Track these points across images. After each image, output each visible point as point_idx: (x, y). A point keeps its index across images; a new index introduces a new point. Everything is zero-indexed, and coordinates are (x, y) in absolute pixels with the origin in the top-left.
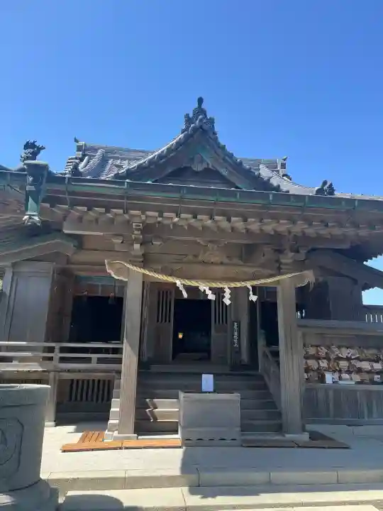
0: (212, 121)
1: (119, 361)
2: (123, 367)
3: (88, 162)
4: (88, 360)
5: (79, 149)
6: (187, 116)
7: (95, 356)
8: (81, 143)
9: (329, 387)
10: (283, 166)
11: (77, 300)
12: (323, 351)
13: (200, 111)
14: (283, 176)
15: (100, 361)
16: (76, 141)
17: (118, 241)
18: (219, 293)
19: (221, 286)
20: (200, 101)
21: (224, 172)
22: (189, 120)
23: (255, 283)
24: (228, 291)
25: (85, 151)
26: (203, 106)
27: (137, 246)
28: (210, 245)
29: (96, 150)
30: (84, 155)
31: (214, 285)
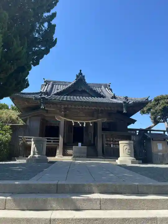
0: (84, 76)
1: (58, 142)
2: (60, 143)
3: (48, 86)
4: (51, 142)
5: (45, 82)
6: (77, 75)
7: (52, 141)
8: (46, 80)
9: (112, 148)
10: (109, 86)
11: (47, 127)
12: (112, 139)
13: (81, 74)
14: (109, 89)
15: (53, 142)
16: (44, 79)
17: (58, 111)
18: (82, 124)
19: (83, 122)
20: (81, 71)
21: (87, 91)
22: (77, 76)
23: (92, 121)
24: (85, 123)
25: (47, 83)
26: (81, 72)
27: (63, 112)
28: (81, 112)
29: (50, 82)
30: (47, 84)
31: (81, 122)
